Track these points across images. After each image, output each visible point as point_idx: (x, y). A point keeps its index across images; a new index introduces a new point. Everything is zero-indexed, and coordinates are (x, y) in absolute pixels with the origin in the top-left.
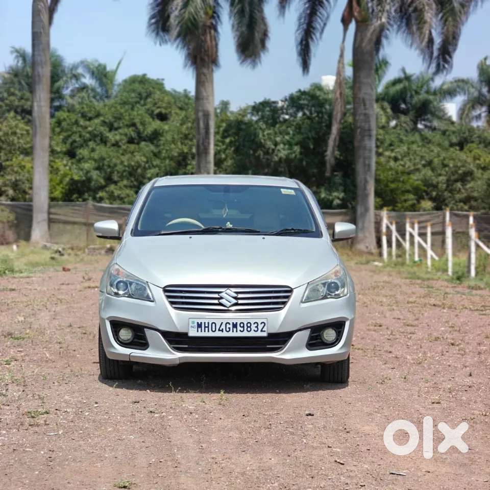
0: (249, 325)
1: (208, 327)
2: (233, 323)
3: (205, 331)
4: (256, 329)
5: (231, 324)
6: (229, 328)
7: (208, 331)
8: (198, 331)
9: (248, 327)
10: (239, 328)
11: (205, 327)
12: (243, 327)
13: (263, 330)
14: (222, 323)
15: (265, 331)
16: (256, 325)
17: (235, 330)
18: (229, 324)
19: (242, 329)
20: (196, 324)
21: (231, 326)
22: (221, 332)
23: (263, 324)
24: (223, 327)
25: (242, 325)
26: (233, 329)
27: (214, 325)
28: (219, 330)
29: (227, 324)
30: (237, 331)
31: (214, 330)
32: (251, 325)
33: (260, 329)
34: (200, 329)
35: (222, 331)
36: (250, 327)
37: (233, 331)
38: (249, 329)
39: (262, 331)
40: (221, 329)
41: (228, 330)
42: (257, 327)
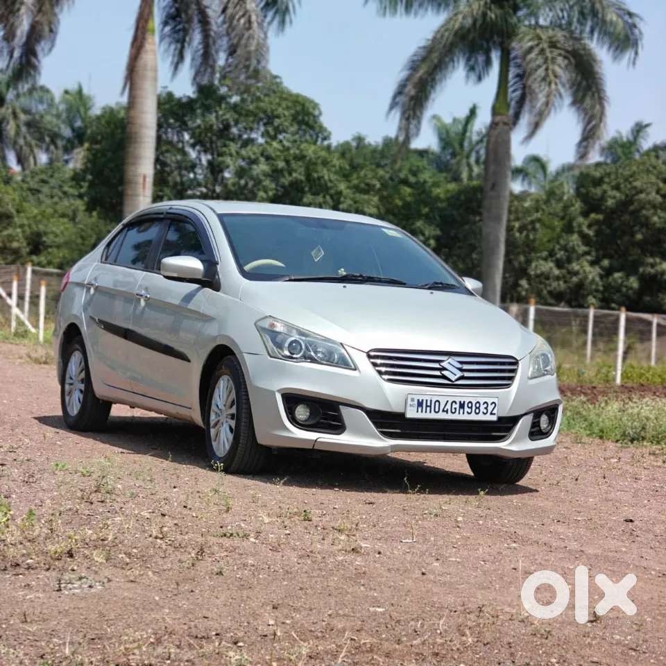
0: (478, 405)
1: (430, 406)
2: (460, 402)
3: (426, 412)
4: (485, 411)
5: (458, 403)
6: (455, 409)
7: (430, 412)
8: (418, 411)
9: (476, 408)
10: (467, 409)
11: (427, 406)
12: (471, 408)
13: (493, 412)
14: (447, 401)
15: (495, 414)
16: (485, 405)
17: (462, 411)
18: (456, 403)
19: (469, 410)
20: (416, 403)
21: (457, 406)
22: (445, 413)
23: (493, 405)
24: (448, 407)
26: (459, 410)
27: (437, 404)
28: (443, 411)
29: (454, 404)
31: (437, 410)
32: (480, 406)
33: (489, 411)
34: (420, 409)
35: (447, 411)
36: (479, 408)
37: (459, 413)
38: (477, 411)
39: (491, 414)
40: (445, 409)
41: (453, 411)
42: (486, 408)
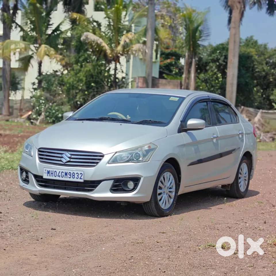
0: (74, 174)
1: (53, 173)
3: (51, 176)
4: (77, 177)
5: (64, 173)
7: (53, 176)
8: (48, 175)
11: (51, 173)
12: (71, 175)
13: (81, 178)
14: (60, 172)
16: (77, 175)
18: (63, 173)
20: (47, 172)
21: (64, 174)
22: (59, 177)
23: (81, 175)
25: (70, 174)
26: (65, 176)
27: (55, 172)
30: (67, 177)
31: (55, 175)
32: (75, 174)
33: (79, 178)
37: (65, 177)
38: (74, 177)
40: (59, 175)
41: (62, 176)
